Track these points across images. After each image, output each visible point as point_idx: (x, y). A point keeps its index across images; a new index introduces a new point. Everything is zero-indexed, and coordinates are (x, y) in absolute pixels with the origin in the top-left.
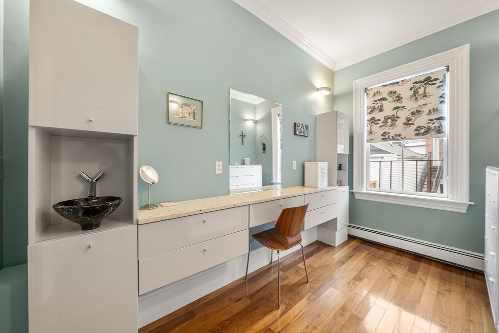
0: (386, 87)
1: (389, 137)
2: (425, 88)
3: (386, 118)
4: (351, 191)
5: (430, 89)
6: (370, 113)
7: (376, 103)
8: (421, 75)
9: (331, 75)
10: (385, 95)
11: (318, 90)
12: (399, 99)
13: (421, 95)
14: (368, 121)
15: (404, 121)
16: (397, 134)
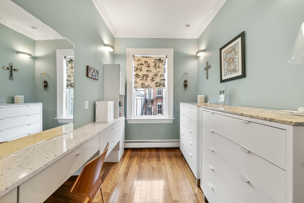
0: (143, 58)
1: (144, 86)
2: (159, 64)
3: (144, 75)
4: (126, 119)
5: (161, 65)
6: (136, 71)
7: (139, 65)
8: (158, 57)
9: (113, 39)
10: (143, 62)
11: (105, 45)
12: (149, 66)
13: (157, 66)
14: (134, 75)
15: (151, 78)
16: (148, 85)
